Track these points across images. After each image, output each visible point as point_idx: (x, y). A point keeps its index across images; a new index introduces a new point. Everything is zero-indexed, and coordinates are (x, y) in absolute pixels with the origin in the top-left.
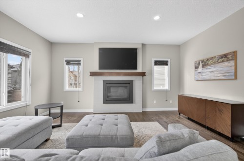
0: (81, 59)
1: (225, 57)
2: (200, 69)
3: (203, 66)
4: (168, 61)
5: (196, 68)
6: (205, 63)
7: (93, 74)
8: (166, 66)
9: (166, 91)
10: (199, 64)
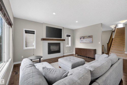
0: (35, 31)
1: (90, 37)
2: (82, 39)
3: (83, 38)
4: (70, 35)
5: (81, 39)
6: (84, 38)
7: (43, 39)
8: (69, 37)
9: (70, 47)
10: (82, 37)
